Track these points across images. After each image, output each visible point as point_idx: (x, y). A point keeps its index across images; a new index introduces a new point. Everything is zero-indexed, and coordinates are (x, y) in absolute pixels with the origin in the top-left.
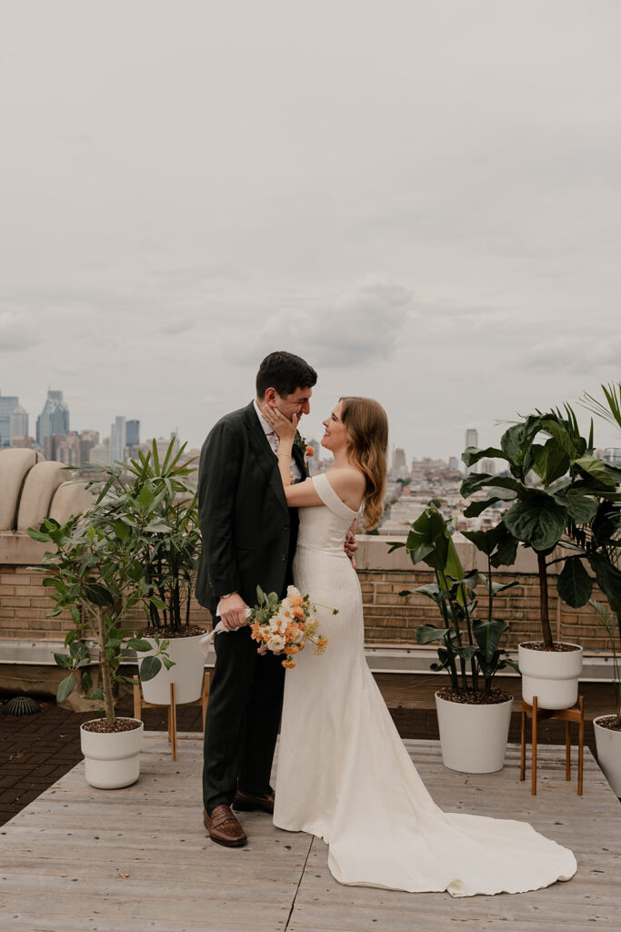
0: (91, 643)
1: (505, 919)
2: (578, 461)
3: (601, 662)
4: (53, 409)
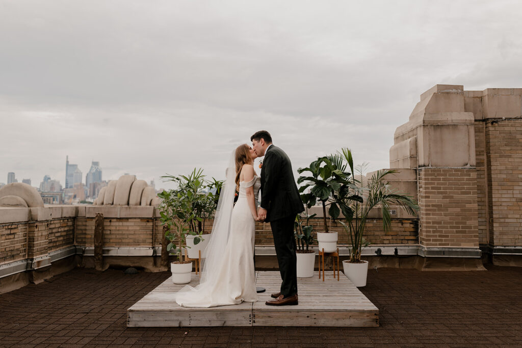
0: (157, 248)
2: (334, 171)
3: (345, 248)
4: (94, 171)
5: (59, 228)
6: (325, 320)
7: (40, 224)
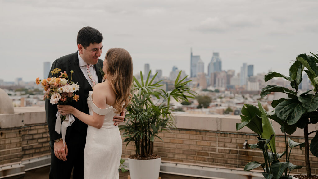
4: (215, 61)
5: (43, 133)
7: (7, 131)
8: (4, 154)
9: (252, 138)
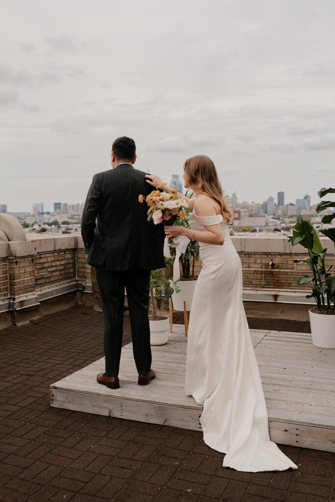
1: (311, 405)
5: (52, 262)
6: (313, 440)
7: (21, 260)
8: (20, 284)
9: (277, 258)
